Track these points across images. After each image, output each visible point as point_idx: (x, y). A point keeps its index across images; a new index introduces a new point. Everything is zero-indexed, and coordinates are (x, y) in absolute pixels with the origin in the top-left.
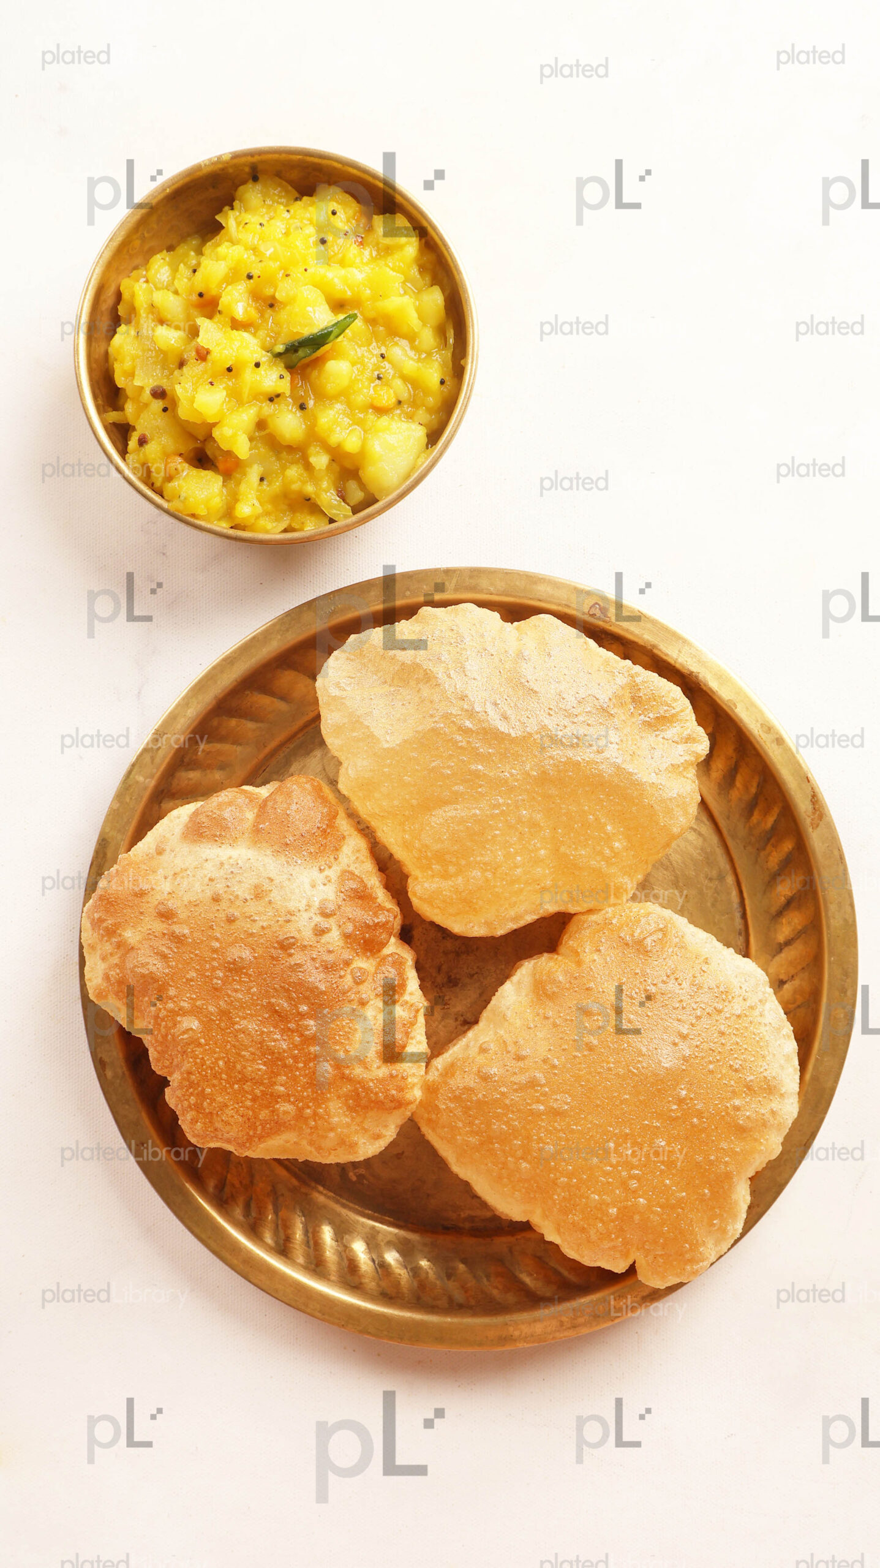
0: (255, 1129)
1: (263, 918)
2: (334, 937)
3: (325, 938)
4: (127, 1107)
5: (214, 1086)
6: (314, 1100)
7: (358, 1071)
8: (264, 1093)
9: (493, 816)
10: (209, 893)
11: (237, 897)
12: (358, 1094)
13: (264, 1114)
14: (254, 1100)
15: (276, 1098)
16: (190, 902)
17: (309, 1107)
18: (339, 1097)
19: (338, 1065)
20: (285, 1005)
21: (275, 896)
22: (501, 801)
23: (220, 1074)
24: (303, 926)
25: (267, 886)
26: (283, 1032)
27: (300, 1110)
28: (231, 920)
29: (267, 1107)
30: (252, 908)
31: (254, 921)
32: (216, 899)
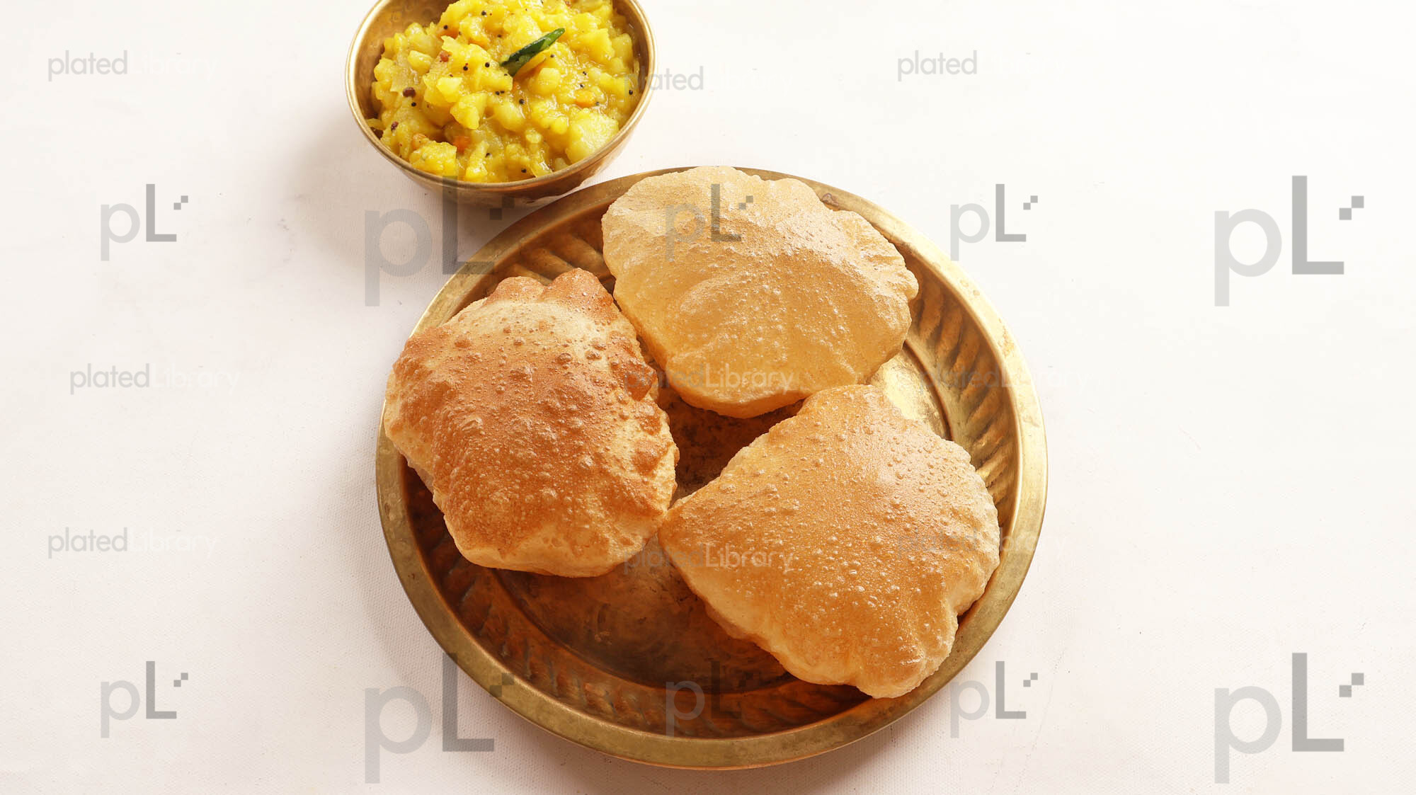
0: (520, 516)
1: (544, 342)
2: (602, 364)
3: (595, 363)
4: (404, 544)
5: (488, 471)
6: (574, 488)
7: (614, 469)
8: (532, 478)
9: (742, 286)
10: (501, 327)
11: (525, 329)
12: (613, 491)
13: (530, 498)
14: (521, 485)
15: (543, 482)
16: (485, 335)
17: (569, 495)
18: (596, 491)
19: (598, 458)
20: (558, 404)
21: (558, 329)
22: (747, 273)
23: (495, 460)
24: (578, 352)
25: (550, 322)
26: (553, 426)
27: (561, 496)
28: (518, 344)
29: (533, 492)
30: (536, 337)
31: (538, 345)
32: (507, 331)
